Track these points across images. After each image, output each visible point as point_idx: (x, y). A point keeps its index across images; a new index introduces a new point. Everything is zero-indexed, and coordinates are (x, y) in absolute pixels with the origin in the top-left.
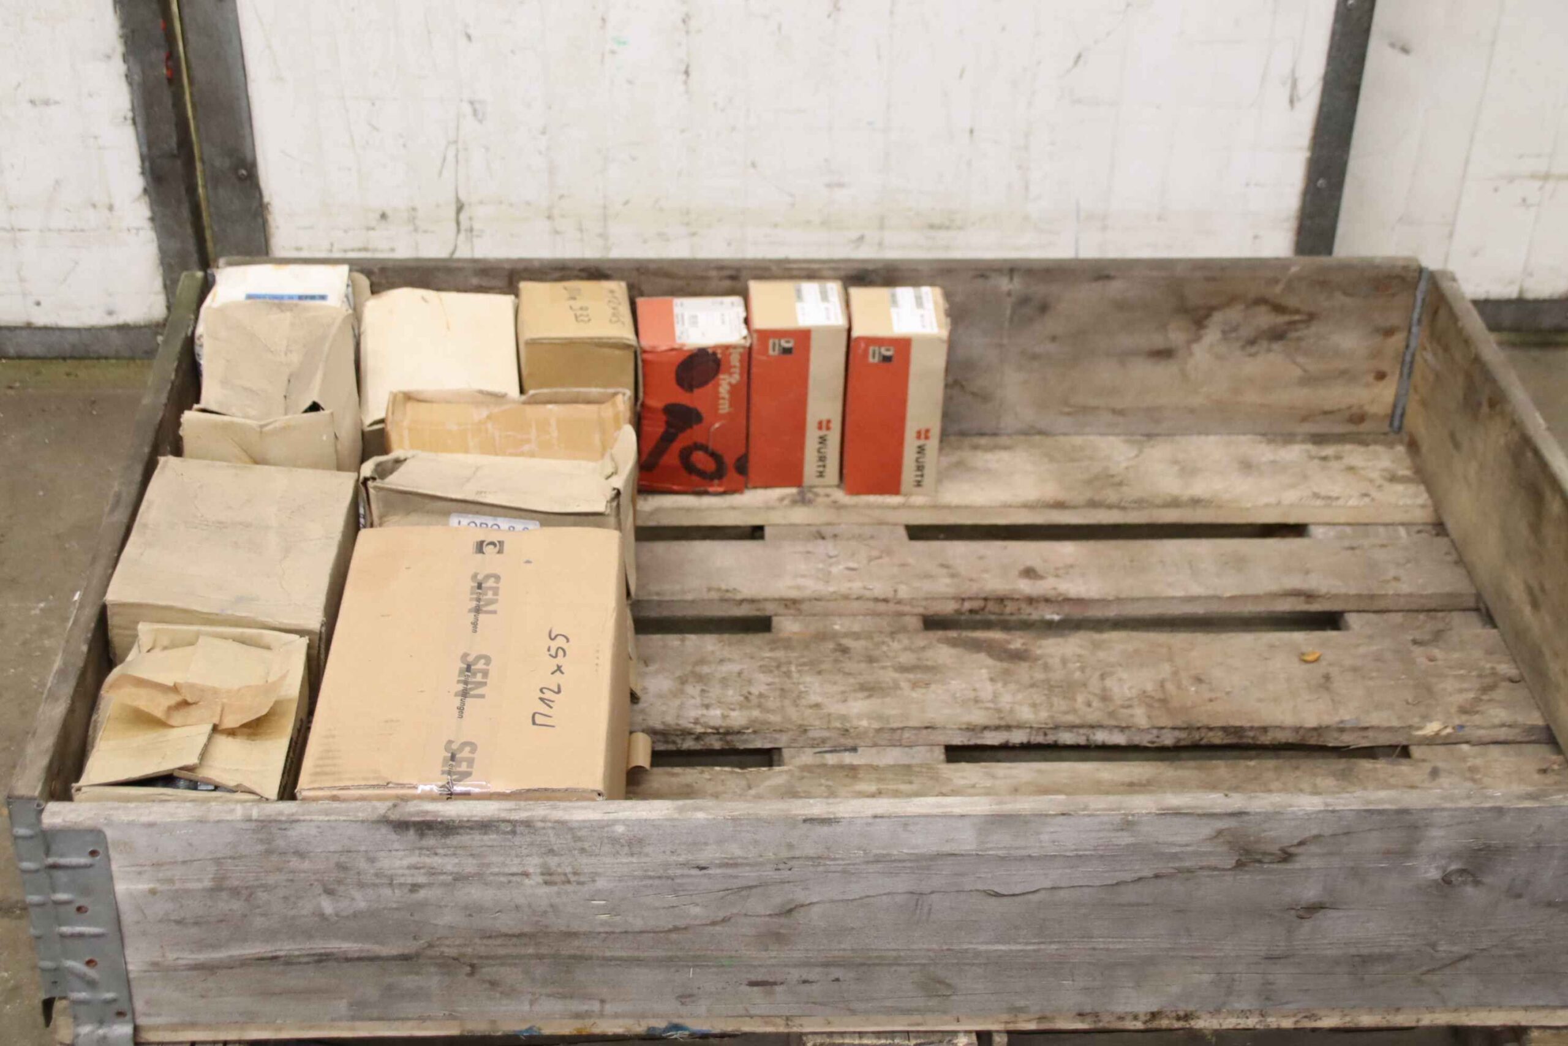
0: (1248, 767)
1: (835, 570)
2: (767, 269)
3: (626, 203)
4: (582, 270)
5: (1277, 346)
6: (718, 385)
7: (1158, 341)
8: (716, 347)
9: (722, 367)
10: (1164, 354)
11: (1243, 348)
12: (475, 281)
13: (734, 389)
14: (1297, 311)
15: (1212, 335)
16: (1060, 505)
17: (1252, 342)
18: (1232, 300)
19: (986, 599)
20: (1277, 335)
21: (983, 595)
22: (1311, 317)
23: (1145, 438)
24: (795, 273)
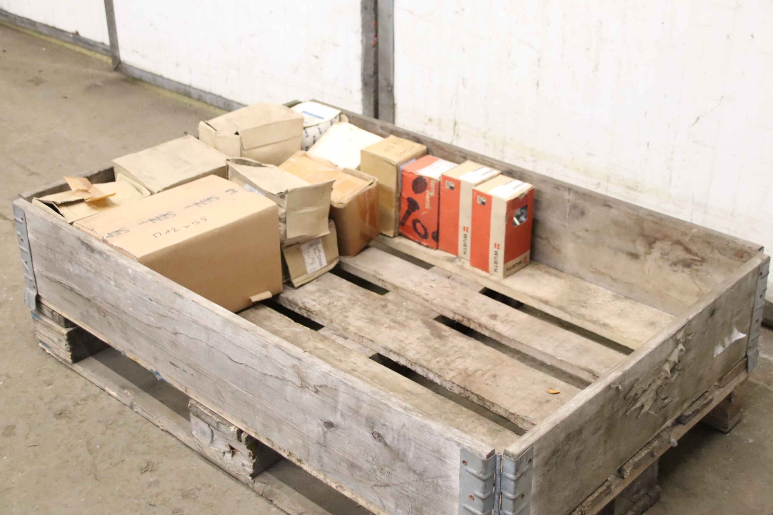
0: (462, 410)
1: (425, 284)
2: (476, 157)
3: (512, 139)
4: (414, 137)
5: (686, 270)
6: (425, 195)
7: (630, 248)
8: (427, 177)
9: (428, 187)
10: (634, 256)
11: (671, 265)
12: (380, 131)
13: (431, 198)
14: (696, 255)
15: (656, 253)
16: (546, 302)
17: (675, 264)
18: (665, 238)
19: (463, 317)
20: (687, 265)
21: (463, 315)
22: (703, 260)
23: (624, 298)
24: (487, 163)
